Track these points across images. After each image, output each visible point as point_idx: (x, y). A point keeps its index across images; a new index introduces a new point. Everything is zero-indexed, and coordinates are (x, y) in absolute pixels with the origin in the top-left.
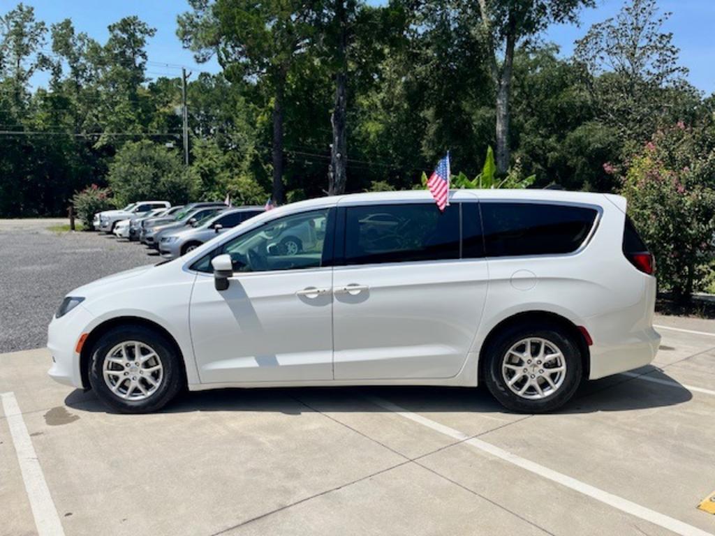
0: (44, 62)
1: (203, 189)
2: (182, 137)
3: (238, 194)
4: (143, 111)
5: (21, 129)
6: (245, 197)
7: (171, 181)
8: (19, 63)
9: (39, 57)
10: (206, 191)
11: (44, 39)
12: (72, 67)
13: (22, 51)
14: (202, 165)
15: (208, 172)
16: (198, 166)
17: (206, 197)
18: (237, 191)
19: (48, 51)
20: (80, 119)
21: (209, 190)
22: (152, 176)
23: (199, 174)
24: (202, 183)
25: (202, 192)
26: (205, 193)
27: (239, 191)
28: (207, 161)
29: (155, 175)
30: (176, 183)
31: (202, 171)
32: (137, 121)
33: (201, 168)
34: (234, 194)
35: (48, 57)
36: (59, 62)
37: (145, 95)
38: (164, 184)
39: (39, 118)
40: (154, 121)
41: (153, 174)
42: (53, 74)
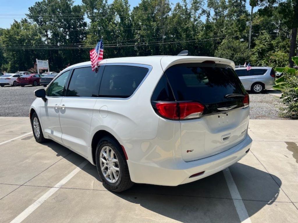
0: (204, 11)
1: (258, 59)
2: (248, 35)
3: (275, 61)
4: (241, 26)
5: (195, 39)
6: (278, 62)
7: (239, 57)
8: (195, 14)
9: (202, 10)
10: (259, 60)
11: (204, 3)
12: (215, 12)
13: (196, 9)
14: (258, 48)
15: (261, 51)
16: (257, 48)
17: (258, 63)
18: (275, 59)
19: (205, 7)
20: (215, 33)
21: (261, 60)
22: (232, 55)
23: (257, 52)
24: (258, 56)
25: (257, 60)
26: (258, 61)
27: (276, 59)
28: (261, 46)
29: (233, 54)
30: (242, 57)
31: (258, 51)
32: (238, 31)
33: (258, 49)
34: (273, 61)
35: (205, 10)
36: (209, 11)
37: (243, 19)
38: (236, 58)
39: (200, 35)
40: (245, 30)
41: (232, 54)
42: (207, 16)
